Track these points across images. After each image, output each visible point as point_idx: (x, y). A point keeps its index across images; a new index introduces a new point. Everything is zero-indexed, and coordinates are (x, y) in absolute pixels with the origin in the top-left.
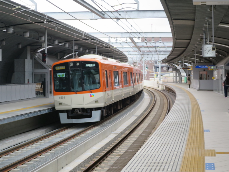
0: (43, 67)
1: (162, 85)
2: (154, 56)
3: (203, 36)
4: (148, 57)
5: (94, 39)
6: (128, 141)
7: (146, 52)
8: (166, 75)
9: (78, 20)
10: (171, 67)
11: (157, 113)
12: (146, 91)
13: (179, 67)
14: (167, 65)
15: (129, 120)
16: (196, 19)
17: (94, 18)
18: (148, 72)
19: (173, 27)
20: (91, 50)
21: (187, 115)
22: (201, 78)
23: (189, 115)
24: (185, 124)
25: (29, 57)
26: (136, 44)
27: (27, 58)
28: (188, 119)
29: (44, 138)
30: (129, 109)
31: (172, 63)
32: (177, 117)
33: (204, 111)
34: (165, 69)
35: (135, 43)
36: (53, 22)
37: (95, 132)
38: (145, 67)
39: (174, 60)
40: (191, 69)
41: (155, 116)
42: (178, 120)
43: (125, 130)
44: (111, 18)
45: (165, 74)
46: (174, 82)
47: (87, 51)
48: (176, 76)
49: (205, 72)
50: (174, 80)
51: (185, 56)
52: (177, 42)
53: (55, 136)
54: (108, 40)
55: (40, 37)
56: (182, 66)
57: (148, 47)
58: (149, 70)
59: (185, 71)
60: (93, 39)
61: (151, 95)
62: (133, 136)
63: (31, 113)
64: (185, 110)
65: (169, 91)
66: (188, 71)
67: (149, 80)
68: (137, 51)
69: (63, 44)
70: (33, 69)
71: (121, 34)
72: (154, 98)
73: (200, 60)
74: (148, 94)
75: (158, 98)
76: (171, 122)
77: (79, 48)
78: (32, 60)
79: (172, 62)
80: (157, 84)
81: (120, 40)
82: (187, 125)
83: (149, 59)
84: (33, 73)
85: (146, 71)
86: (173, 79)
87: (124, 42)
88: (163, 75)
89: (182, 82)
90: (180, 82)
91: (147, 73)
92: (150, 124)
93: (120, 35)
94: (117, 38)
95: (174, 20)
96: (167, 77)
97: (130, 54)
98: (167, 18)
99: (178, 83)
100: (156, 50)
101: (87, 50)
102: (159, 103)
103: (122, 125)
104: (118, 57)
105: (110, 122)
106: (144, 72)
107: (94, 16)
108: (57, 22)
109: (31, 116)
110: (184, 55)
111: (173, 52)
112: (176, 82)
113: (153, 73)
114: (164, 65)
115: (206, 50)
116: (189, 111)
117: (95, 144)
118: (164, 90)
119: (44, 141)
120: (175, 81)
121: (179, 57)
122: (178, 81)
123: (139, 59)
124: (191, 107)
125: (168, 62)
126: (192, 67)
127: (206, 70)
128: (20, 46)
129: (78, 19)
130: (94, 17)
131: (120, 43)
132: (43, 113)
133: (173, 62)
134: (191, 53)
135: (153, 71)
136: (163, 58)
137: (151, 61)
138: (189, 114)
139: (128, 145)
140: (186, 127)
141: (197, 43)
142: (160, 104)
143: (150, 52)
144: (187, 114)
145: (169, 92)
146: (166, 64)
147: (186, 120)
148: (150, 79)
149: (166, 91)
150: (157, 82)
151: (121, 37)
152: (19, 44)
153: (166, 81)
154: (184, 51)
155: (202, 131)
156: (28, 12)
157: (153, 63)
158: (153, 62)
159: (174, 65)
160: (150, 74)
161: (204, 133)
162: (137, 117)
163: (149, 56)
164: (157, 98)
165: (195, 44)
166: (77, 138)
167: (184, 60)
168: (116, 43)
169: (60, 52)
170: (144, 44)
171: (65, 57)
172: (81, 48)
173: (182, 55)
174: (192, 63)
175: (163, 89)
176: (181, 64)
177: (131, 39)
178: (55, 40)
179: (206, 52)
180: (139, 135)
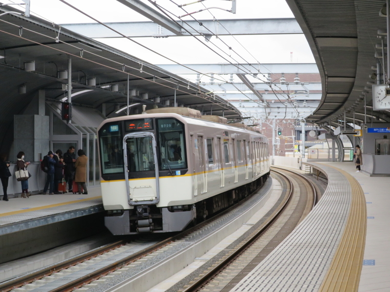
0: (70, 131)
1: (307, 164)
2: (288, 110)
3: (375, 69)
4: (279, 113)
5: (169, 77)
6: (223, 276)
7: (273, 102)
8: (317, 146)
9: (128, 38)
10: (323, 132)
11: (289, 219)
12: (277, 177)
13: (337, 131)
14: (317, 128)
15: (235, 233)
16: (358, 34)
17: (160, 34)
18: (282, 141)
19: (317, 53)
20: (166, 98)
21: (337, 226)
22: (379, 152)
23: (340, 227)
24: (328, 245)
25: (42, 110)
26: (253, 86)
27: (38, 114)
28: (336, 236)
29: (56, 270)
30: (237, 212)
31: (325, 124)
32: (316, 232)
33: (374, 218)
34: (312, 134)
35: (251, 84)
36: (80, 41)
37: (158, 259)
38: (276, 131)
39: (329, 117)
40: (360, 135)
41: (284, 226)
42: (315, 238)
43: (222, 253)
44: (192, 35)
45: (316, 144)
46: (329, 160)
47: (158, 100)
48: (334, 148)
49: (386, 141)
50: (329, 155)
51: (348, 109)
52: (330, 82)
53: (80, 266)
54: (197, 78)
55: (59, 73)
56: (342, 128)
57: (274, 92)
58: (284, 137)
59: (349, 138)
60: (167, 76)
61: (285, 184)
62: (233, 266)
63: (32, 220)
64: (335, 215)
65: (318, 176)
66: (356, 137)
67: (284, 155)
68: (257, 100)
69: (108, 86)
70: (50, 134)
71: (220, 66)
72: (288, 190)
73: (378, 118)
74: (279, 181)
75: (297, 189)
76: (301, 242)
77: (142, 94)
78: (48, 117)
79: (325, 122)
80: (299, 162)
81: (218, 79)
82: (330, 250)
83: (281, 116)
84: (50, 141)
85: (277, 138)
86: (327, 154)
87: (227, 82)
88: (310, 146)
89: (345, 160)
90: (342, 160)
91: (279, 142)
92: (272, 241)
93: (218, 70)
94: (213, 74)
95: (317, 37)
96: (317, 151)
97: (244, 107)
98: (304, 35)
99: (336, 161)
100: (289, 97)
101: (157, 97)
102: (298, 199)
103: (220, 243)
104: (222, 111)
105: (193, 237)
106: (276, 140)
107: (160, 30)
108: (90, 43)
109: (33, 227)
110: (345, 109)
111: (324, 102)
112: (334, 160)
113: (292, 142)
114: (310, 127)
115: (378, 95)
116: (343, 218)
117: (159, 283)
118: (310, 175)
119: (56, 275)
120: (331, 157)
121: (336, 113)
122: (337, 157)
123: (263, 116)
124: (349, 209)
125: (318, 122)
126: (361, 130)
127: (388, 138)
128: (24, 90)
129: (127, 36)
130: (160, 32)
131: (220, 85)
132: (60, 221)
133: (327, 122)
134: (358, 104)
135: (291, 138)
136: (308, 115)
137: (287, 120)
138: (341, 224)
139: (220, 286)
140: (328, 254)
141: (368, 83)
142: (299, 201)
143: (281, 102)
144: (338, 223)
145: (319, 178)
146: (314, 126)
147: (331, 238)
148: (286, 153)
149: (313, 175)
150: (298, 159)
151: (220, 72)
152: (22, 85)
153: (315, 156)
154: (346, 99)
155: (358, 263)
156: (27, 21)
157: (290, 124)
158: (289, 121)
159: (329, 126)
160: (286, 144)
161: (362, 267)
162: (250, 227)
163: (280, 110)
164: (295, 189)
165: (364, 87)
166: (121, 271)
167: (345, 118)
168: (212, 84)
169: (107, 102)
170: (267, 87)
171: (117, 112)
172: (144, 93)
173: (342, 109)
174: (361, 122)
175: (309, 173)
176: (341, 125)
177: (242, 76)
178: (91, 79)
179: (378, 99)
180: (247, 265)
